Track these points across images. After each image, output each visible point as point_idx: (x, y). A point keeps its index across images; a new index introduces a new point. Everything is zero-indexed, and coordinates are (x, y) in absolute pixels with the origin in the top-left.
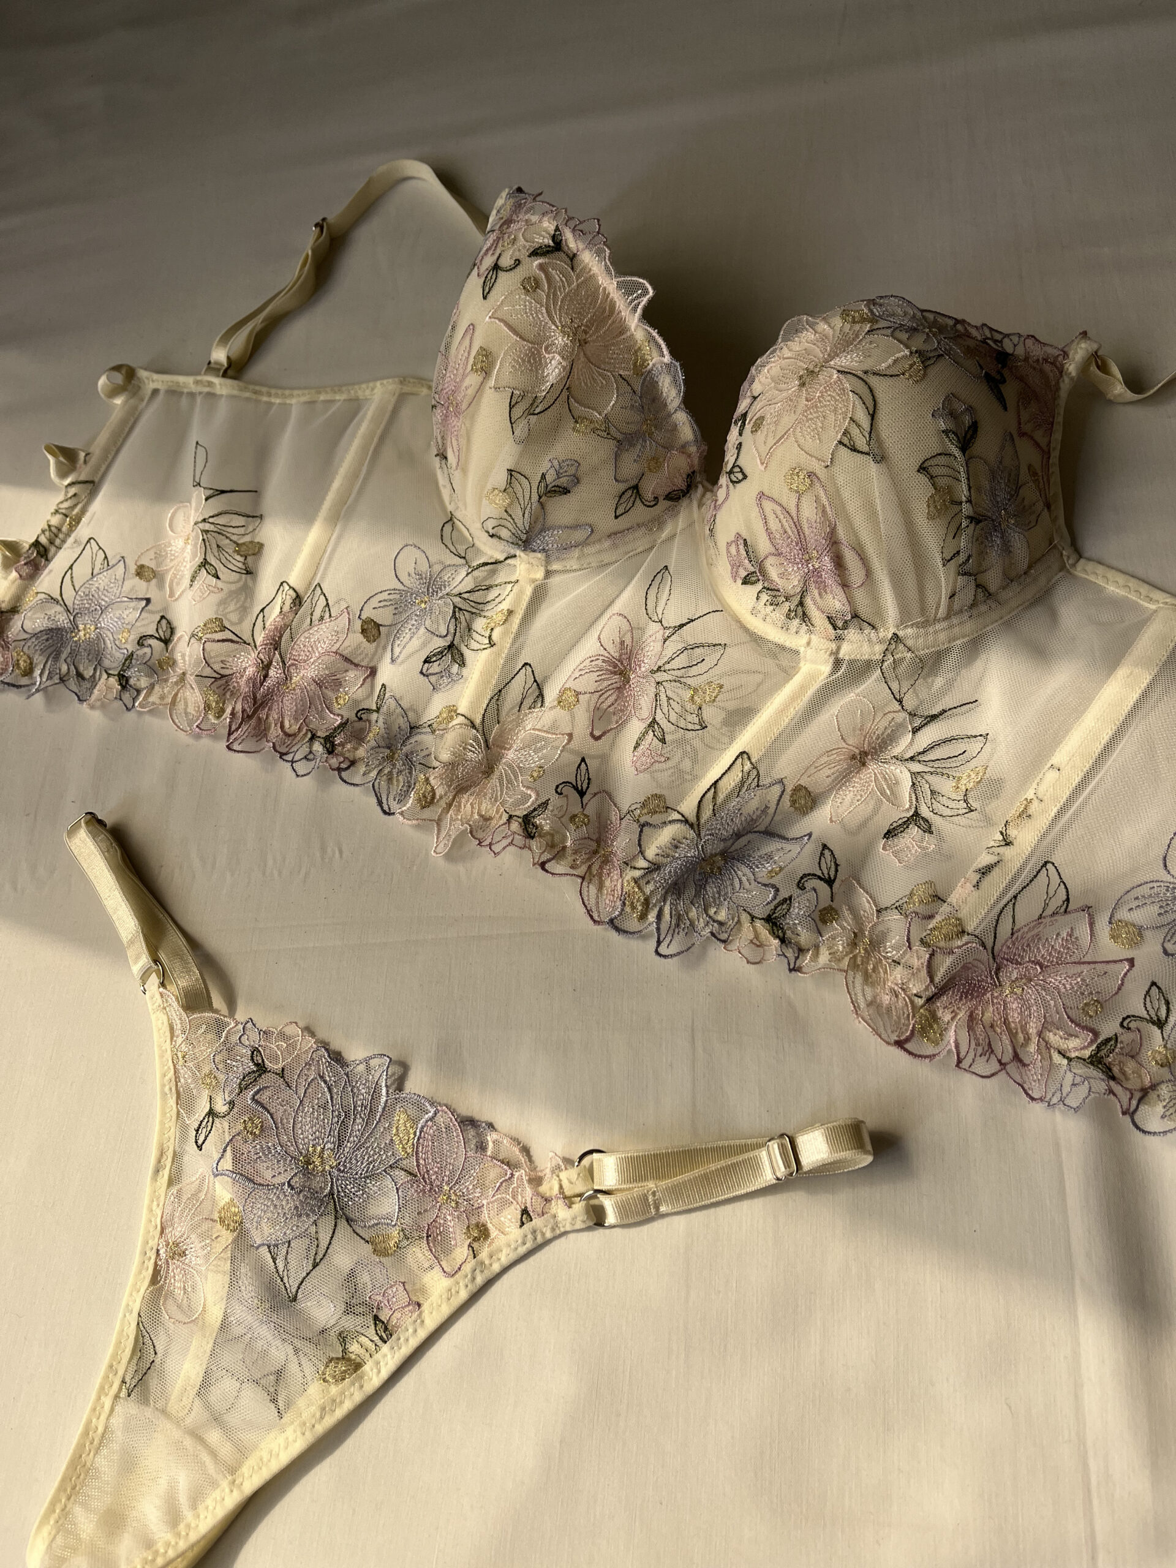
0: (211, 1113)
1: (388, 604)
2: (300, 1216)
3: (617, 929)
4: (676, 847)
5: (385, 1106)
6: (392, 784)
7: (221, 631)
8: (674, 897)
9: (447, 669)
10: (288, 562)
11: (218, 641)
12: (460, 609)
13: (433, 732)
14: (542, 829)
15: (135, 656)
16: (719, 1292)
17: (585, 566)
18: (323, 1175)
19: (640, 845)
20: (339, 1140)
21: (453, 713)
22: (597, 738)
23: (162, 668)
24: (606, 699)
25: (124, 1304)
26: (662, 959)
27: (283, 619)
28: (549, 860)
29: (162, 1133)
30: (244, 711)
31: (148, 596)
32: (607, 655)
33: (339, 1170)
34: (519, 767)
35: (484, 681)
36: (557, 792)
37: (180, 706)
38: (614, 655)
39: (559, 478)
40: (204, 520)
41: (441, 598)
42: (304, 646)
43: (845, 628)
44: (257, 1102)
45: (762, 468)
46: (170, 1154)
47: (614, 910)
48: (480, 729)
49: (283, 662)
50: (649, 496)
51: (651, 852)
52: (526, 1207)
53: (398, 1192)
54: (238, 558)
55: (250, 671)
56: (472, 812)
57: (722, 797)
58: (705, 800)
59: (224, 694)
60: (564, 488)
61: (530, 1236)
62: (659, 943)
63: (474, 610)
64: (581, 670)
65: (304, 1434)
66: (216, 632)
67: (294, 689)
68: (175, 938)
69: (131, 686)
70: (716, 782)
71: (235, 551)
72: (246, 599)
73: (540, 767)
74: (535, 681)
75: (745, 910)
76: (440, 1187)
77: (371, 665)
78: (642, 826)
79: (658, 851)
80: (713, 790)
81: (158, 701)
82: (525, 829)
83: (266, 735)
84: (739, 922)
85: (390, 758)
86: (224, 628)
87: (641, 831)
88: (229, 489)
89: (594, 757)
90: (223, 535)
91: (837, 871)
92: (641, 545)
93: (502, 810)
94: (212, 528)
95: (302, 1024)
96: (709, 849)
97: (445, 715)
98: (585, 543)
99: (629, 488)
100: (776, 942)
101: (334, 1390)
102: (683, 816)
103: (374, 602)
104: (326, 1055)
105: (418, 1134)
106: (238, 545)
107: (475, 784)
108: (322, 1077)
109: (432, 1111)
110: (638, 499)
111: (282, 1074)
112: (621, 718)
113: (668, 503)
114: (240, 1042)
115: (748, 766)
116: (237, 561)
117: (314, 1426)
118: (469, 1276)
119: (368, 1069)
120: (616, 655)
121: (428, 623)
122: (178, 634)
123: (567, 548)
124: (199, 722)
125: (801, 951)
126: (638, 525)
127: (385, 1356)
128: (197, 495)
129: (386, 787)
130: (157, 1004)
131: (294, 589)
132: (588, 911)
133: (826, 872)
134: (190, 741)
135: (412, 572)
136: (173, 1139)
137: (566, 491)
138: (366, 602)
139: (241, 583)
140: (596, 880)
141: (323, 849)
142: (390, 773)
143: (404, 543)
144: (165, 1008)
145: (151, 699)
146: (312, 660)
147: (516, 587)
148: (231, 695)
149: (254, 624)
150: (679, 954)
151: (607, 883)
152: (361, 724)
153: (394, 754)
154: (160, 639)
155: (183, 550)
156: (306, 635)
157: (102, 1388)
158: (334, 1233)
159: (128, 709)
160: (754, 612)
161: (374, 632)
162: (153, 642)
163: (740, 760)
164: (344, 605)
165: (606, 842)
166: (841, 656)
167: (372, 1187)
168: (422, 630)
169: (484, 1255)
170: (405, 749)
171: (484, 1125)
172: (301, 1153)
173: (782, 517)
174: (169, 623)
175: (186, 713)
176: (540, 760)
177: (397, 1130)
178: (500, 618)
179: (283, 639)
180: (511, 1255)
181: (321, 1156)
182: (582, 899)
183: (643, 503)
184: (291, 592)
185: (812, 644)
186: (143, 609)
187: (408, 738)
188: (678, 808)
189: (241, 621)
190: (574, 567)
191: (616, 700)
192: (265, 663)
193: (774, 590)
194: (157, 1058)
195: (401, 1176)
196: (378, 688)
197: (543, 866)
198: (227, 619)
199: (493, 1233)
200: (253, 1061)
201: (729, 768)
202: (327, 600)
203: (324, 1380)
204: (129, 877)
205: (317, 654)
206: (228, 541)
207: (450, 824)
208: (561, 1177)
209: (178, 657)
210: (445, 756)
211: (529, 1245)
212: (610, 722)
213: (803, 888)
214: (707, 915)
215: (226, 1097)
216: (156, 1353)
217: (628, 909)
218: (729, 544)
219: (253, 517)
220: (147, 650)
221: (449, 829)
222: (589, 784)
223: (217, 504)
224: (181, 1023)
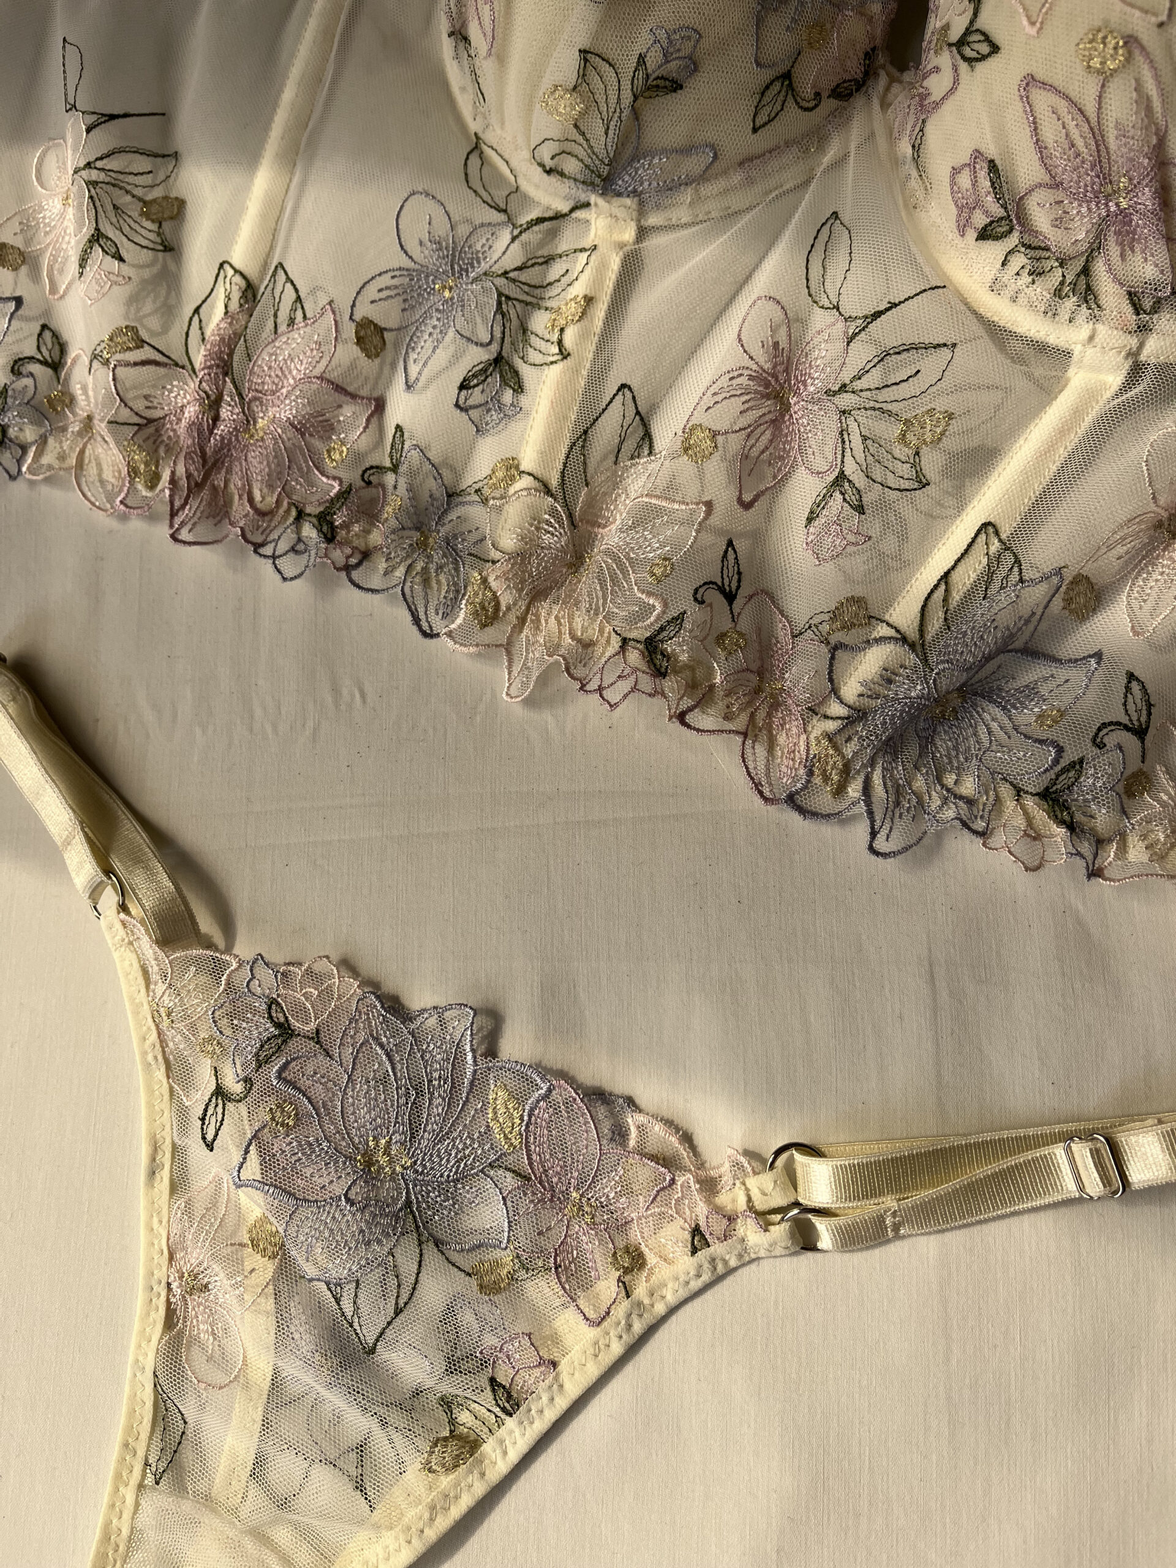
0: (220, 1092)
1: (392, 293)
2: (368, 1244)
3: (802, 811)
4: (890, 681)
5: (474, 1079)
6: (430, 587)
7: (137, 347)
8: (888, 758)
9: (496, 398)
10: (227, 229)
11: (136, 364)
12: (508, 298)
13: (485, 501)
14: (676, 660)
15: (10, 393)
16: (995, 1346)
17: (701, 217)
18: (393, 1179)
19: (831, 680)
20: (411, 1129)
21: (513, 471)
22: (747, 506)
23: (55, 410)
24: (757, 440)
25: (131, 1359)
26: (880, 860)
27: (231, 324)
28: (690, 709)
29: (152, 1120)
30: (189, 476)
31: (17, 294)
32: (755, 367)
33: (416, 1171)
34: (629, 559)
35: (558, 416)
36: (696, 599)
37: (91, 470)
38: (766, 367)
39: (667, 62)
40: (88, 165)
41: (475, 280)
42: (270, 368)
43: (1156, 309)
44: (287, 1082)
45: (1033, 31)
46: (167, 1148)
47: (794, 782)
48: (560, 496)
49: (240, 395)
50: (807, 90)
51: (851, 690)
52: (697, 1225)
53: (505, 1204)
54: (148, 224)
55: (191, 412)
56: (560, 632)
57: (957, 598)
58: (930, 604)
59: (156, 451)
60: (673, 81)
61: (706, 1265)
62: (874, 834)
63: (529, 299)
64: (715, 394)
65: (409, 1542)
66: (129, 349)
67: (262, 439)
68: (131, 832)
69: (11, 440)
70: (947, 574)
71: (142, 214)
72: (168, 293)
73: (665, 559)
74: (638, 413)
75: (1005, 779)
76: (566, 1193)
77: (375, 394)
78: (835, 649)
79: (861, 689)
80: (943, 587)
81: (56, 464)
82: (651, 662)
83: (227, 514)
84: (998, 799)
85: (422, 546)
86: (141, 343)
87: (833, 658)
88: (121, 112)
89: (742, 535)
90: (121, 188)
91: (1149, 714)
92: (790, 178)
93: (608, 628)
94: (102, 176)
95: (335, 957)
96: (944, 684)
97: (500, 474)
98: (703, 177)
99: (777, 78)
100: (1061, 832)
101: (445, 1481)
102: (898, 631)
103: (371, 292)
104: (379, 1006)
105: (526, 1118)
106: (145, 203)
107: (558, 584)
108: (377, 1039)
109: (545, 1087)
110: (790, 98)
111: (316, 1037)
112: (780, 470)
113: (833, 103)
114: (249, 991)
115: (995, 546)
116: (147, 230)
117: (422, 1531)
118: (623, 1322)
119: (442, 1022)
120: (767, 366)
121: (460, 322)
122: (72, 353)
123: (672, 187)
124: (122, 495)
125: (1100, 843)
126: (787, 144)
127: (511, 1432)
128: (73, 125)
129: (422, 594)
130: (118, 937)
131: (242, 274)
132: (756, 786)
133: (1135, 718)
134: (114, 524)
135: (426, 237)
136: (168, 1127)
137: (675, 86)
138: (358, 293)
139: (159, 266)
140: (764, 736)
141: (336, 691)
142: (425, 569)
143: (409, 190)
144: (131, 943)
145: (46, 460)
146: (284, 391)
147: (593, 257)
148: (167, 452)
149: (187, 334)
150: (906, 849)
151: (782, 739)
152: (371, 492)
153: (426, 538)
154: (44, 363)
155: (62, 215)
156: (269, 349)
157: (118, 1476)
158: (420, 1266)
159: (12, 478)
160: (995, 287)
161: (376, 340)
162: (36, 368)
163: (982, 537)
164: (323, 301)
165: (772, 673)
166: (1143, 358)
167: (466, 1193)
168: (451, 333)
169: (640, 1291)
170: (443, 531)
171: (621, 1101)
172: (357, 1149)
173: (1068, 118)
174: (56, 336)
175: (102, 482)
176: (662, 546)
177: (495, 1113)
178: (573, 309)
179: (236, 358)
180: (681, 1291)
181: (387, 1152)
182: (747, 768)
183: (797, 103)
184: (238, 279)
185: (1097, 340)
186: (12, 315)
187: (446, 512)
188: (887, 617)
189: (165, 329)
190: (684, 220)
191: (771, 441)
192: (213, 398)
193: (1040, 248)
194: (130, 1015)
195: (510, 1181)
196: (390, 431)
197: (681, 718)
198: (144, 327)
199: (651, 1259)
200: (272, 1021)
201: (966, 551)
202: (297, 290)
203: (430, 1470)
204: (55, 743)
205: (291, 381)
206: (128, 198)
207: (527, 650)
208: (749, 1186)
209: (77, 389)
210: (509, 541)
211: (706, 1277)
212: (762, 478)
213: (1101, 746)
214: (943, 786)
215: (239, 1071)
216: (185, 1423)
217: (817, 780)
218: (956, 171)
219: (164, 156)
220: (28, 381)
221: (527, 659)
222: (739, 581)
223: (105, 139)
224: (158, 965)
